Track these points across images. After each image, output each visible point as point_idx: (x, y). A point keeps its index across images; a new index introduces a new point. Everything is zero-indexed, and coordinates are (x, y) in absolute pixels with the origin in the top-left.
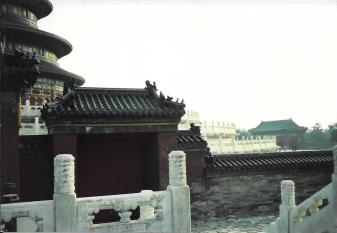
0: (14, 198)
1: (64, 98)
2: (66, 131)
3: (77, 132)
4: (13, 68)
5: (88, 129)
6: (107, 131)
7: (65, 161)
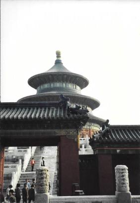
0: (81, 192)
1: (103, 131)
2: (105, 152)
3: (112, 153)
4: (75, 115)
5: (118, 151)
6: (130, 153)
7: (123, 170)
